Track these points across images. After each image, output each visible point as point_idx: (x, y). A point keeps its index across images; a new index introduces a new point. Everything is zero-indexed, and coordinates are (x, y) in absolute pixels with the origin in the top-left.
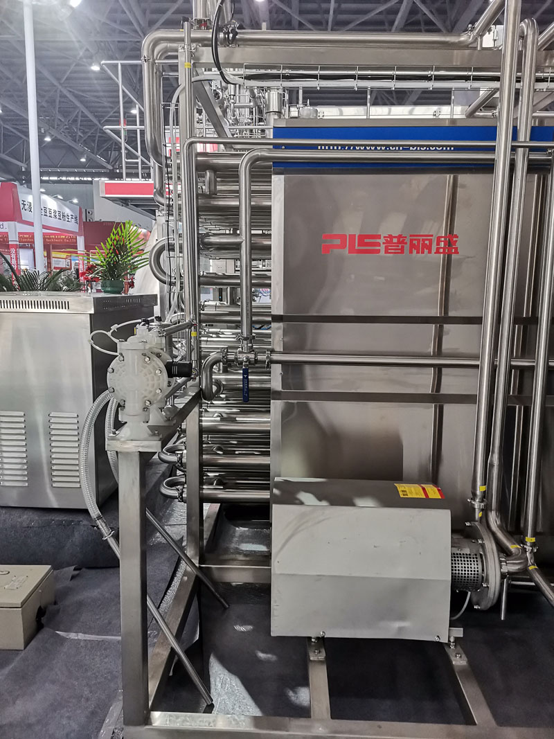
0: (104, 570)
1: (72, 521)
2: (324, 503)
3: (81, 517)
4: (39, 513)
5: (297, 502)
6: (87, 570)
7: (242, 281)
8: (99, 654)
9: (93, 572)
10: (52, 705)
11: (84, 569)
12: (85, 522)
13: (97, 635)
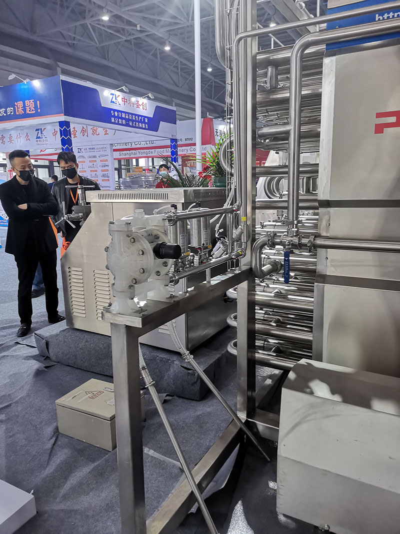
0: (189, 401)
1: (169, 360)
2: (337, 398)
3: (175, 358)
4: (151, 349)
5: (308, 390)
6: (178, 398)
7: (289, 169)
8: (157, 471)
9: (181, 400)
10: (107, 505)
11: (175, 397)
12: (177, 362)
13: (162, 455)
